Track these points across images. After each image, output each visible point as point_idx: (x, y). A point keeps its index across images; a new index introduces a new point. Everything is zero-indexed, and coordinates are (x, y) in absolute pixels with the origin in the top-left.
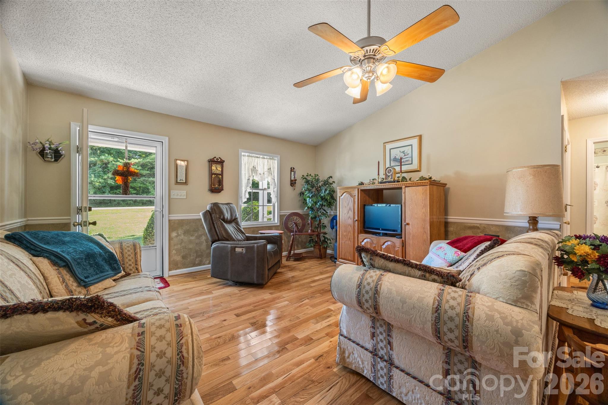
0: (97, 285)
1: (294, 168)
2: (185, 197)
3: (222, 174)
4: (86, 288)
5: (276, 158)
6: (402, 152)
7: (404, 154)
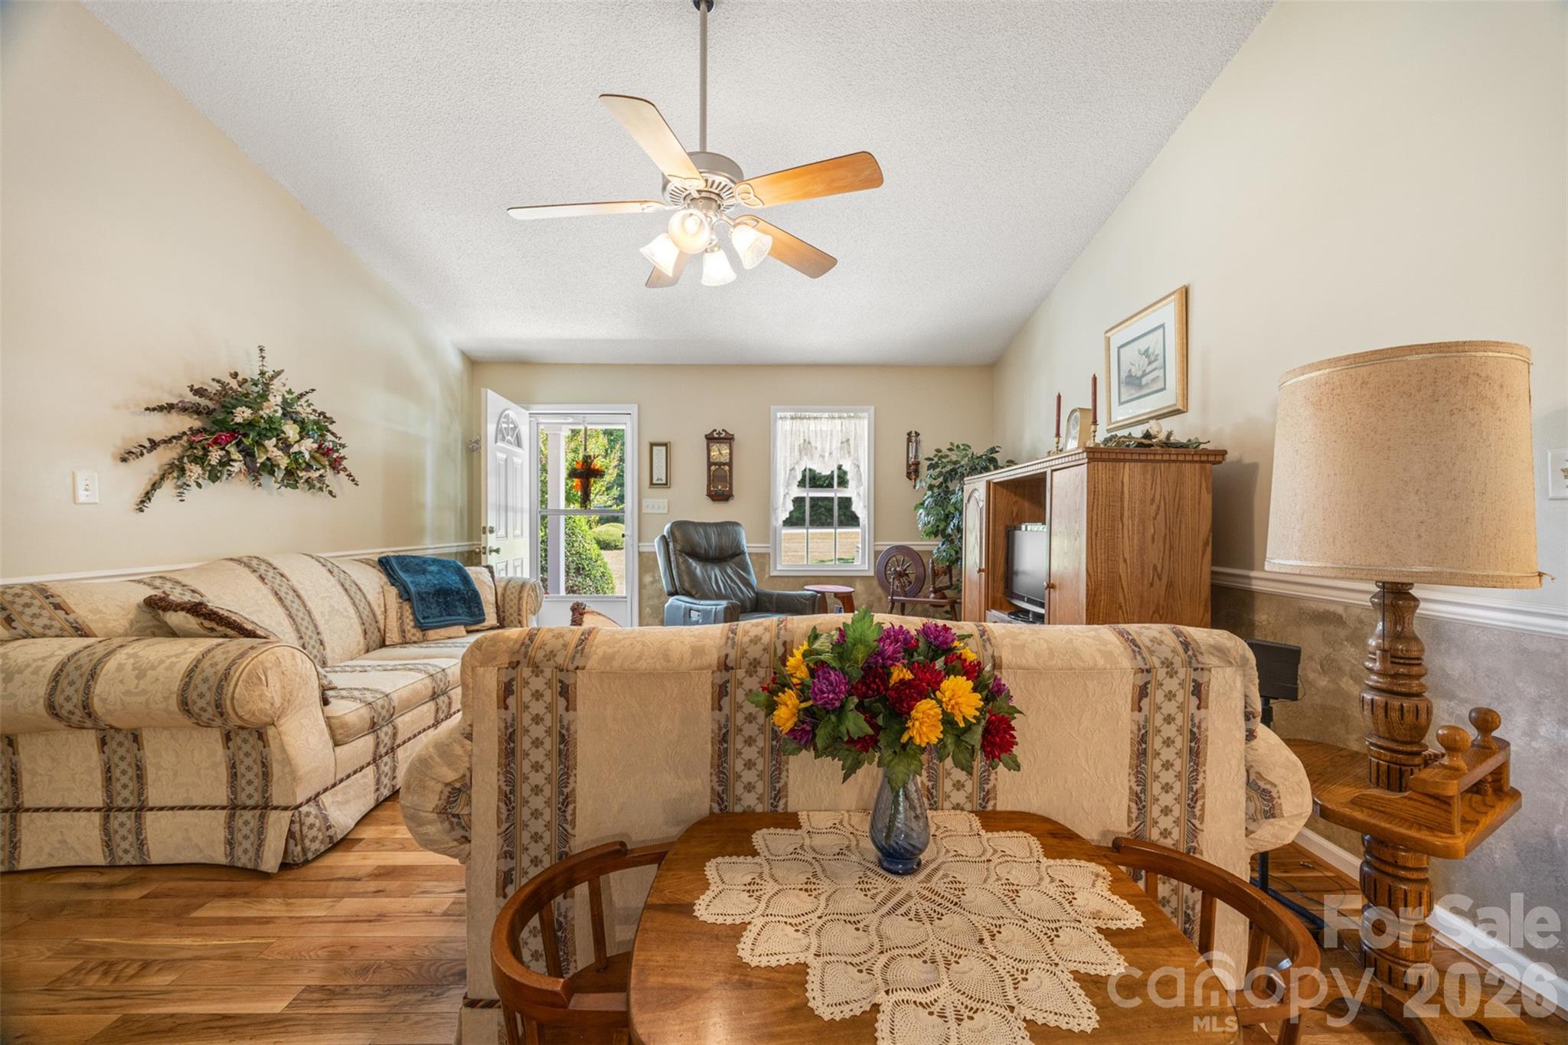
0: (438, 630)
1: (917, 434)
2: (666, 511)
3: (730, 464)
4: (422, 631)
5: (866, 414)
6: (1144, 353)
7: (1147, 360)
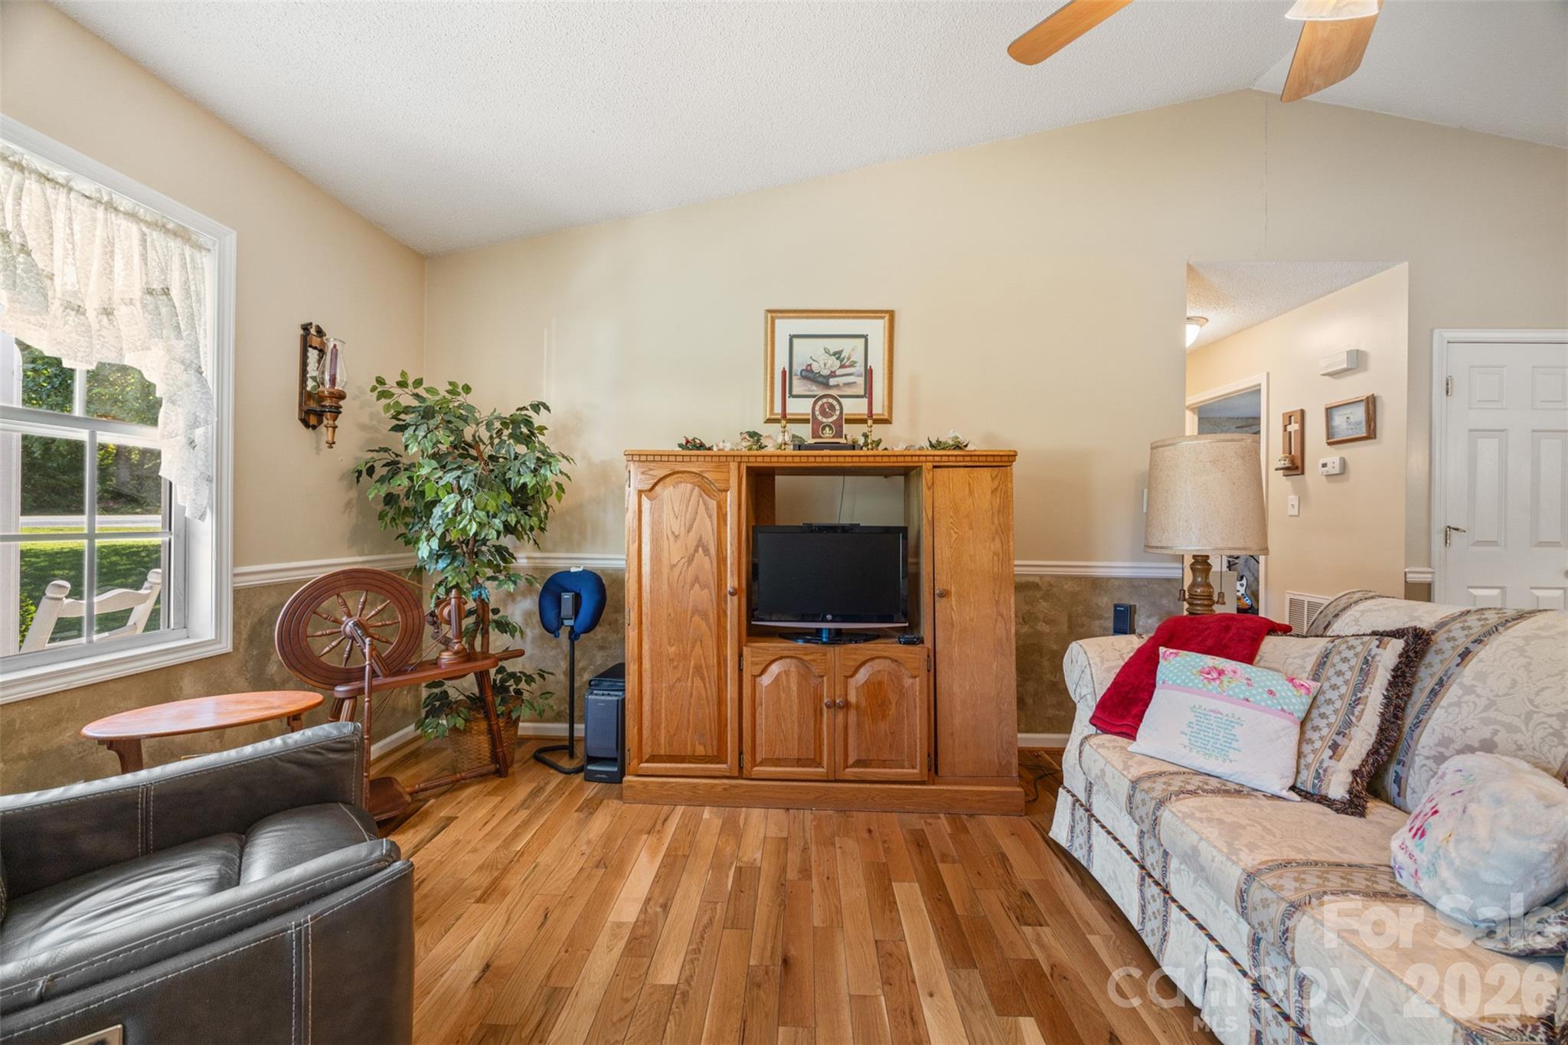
1: (320, 332)
6: (835, 354)
7: (838, 361)
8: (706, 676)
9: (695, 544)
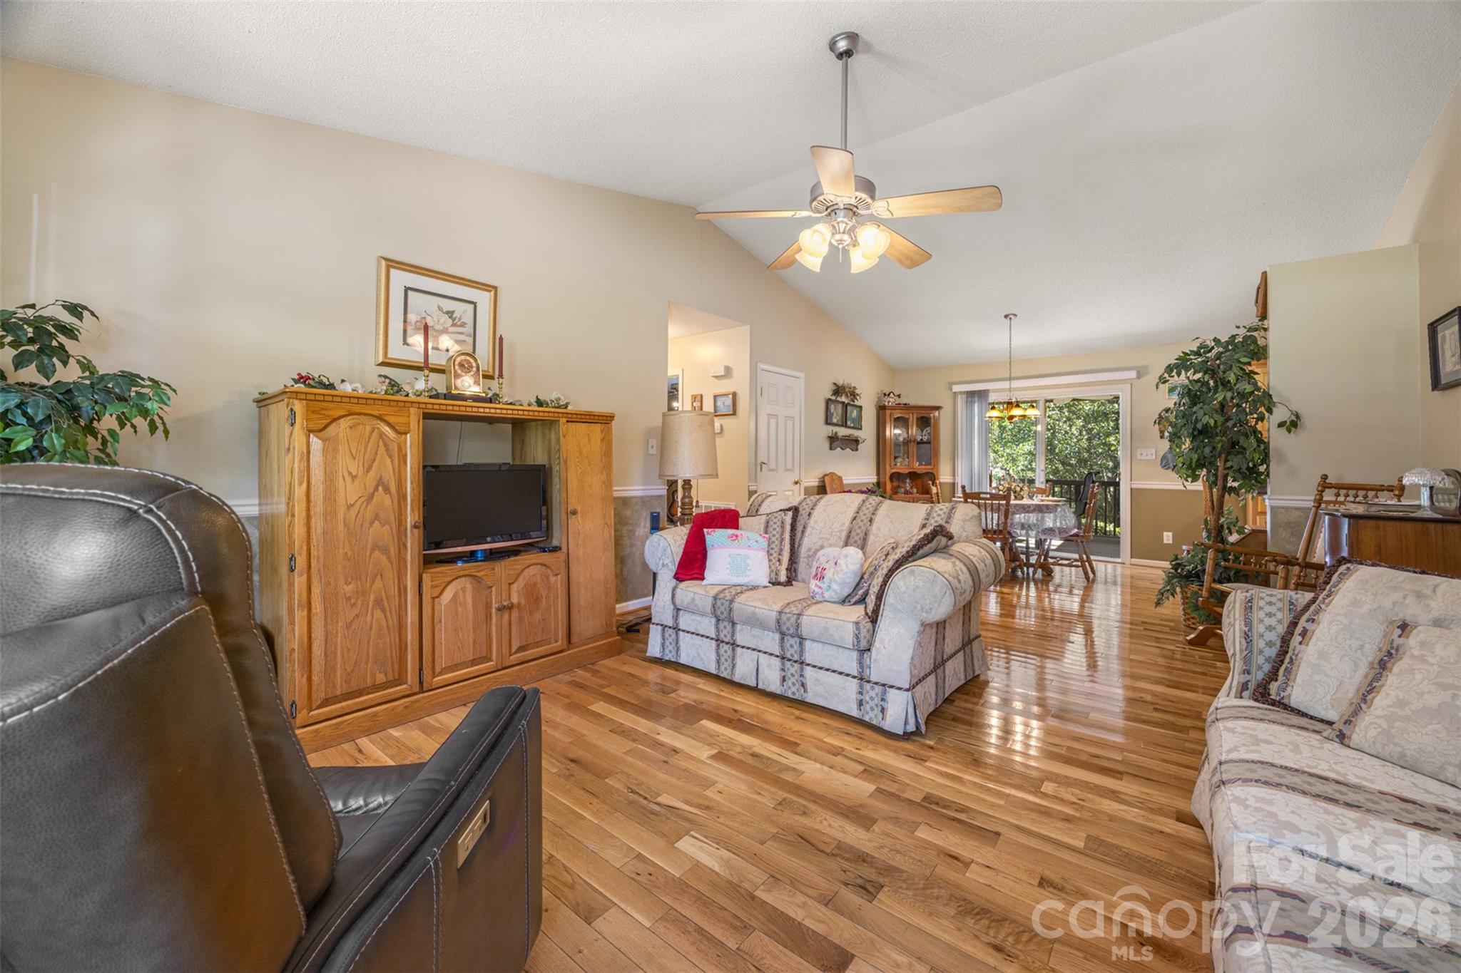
6: (447, 313)
7: (451, 320)
8: (387, 607)
9: (375, 483)
